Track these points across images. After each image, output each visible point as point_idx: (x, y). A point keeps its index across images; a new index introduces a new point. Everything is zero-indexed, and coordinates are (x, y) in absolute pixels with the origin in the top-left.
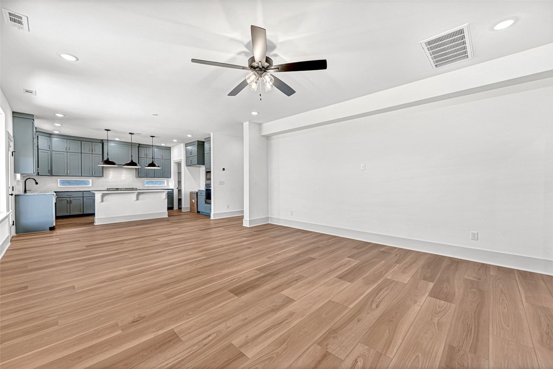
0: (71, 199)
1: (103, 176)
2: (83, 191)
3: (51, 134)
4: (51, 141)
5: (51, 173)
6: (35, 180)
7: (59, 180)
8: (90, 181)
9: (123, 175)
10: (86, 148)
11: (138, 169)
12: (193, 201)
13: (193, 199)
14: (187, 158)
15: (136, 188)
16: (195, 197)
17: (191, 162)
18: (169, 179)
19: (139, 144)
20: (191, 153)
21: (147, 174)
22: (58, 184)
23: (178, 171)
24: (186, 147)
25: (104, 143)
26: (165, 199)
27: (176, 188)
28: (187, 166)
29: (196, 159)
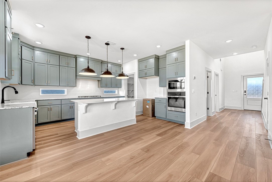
0: (51, 106)
1: (76, 86)
2: (61, 99)
3: (34, 47)
4: (34, 53)
5: (34, 83)
6: (15, 89)
7: (41, 89)
8: (66, 90)
9: (89, 86)
10: (63, 61)
11: (100, 81)
12: (147, 107)
13: (147, 105)
14: (140, 71)
15: (100, 96)
16: (150, 103)
17: (146, 74)
18: (120, 89)
19: (102, 61)
20: (146, 67)
21: (107, 85)
22: (40, 93)
23: (128, 83)
24: (138, 62)
25: (77, 57)
26: (134, 107)
27: (127, 96)
28: (139, 78)
29: (153, 71)
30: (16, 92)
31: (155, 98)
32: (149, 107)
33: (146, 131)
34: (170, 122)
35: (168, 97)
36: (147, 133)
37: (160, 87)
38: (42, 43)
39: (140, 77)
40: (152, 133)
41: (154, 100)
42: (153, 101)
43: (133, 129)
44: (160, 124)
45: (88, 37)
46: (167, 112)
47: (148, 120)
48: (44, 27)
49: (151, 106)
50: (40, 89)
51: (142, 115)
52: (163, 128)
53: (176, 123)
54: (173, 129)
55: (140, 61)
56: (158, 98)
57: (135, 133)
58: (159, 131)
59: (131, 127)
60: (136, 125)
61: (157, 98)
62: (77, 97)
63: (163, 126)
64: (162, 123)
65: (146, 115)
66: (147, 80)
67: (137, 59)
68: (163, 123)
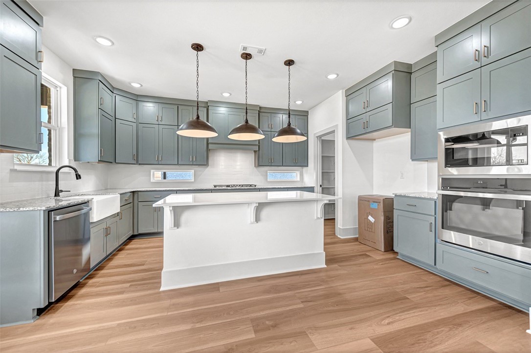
1: (207, 165)
3: (138, 95)
4: (138, 107)
5: (137, 160)
6: (75, 170)
7: (153, 171)
9: (238, 164)
10: (185, 117)
11: (258, 152)
12: (371, 218)
13: (369, 214)
14: (350, 120)
15: (255, 186)
16: (380, 208)
17: (366, 125)
18: (305, 169)
19: (260, 107)
20: (367, 104)
21: (271, 161)
22: (150, 178)
23: (322, 152)
24: (346, 96)
25: (208, 106)
26: (318, 218)
27: (319, 186)
28: (348, 138)
29: (388, 114)
30: (78, 177)
31: (396, 195)
32: (376, 220)
33: (342, 307)
34: (450, 283)
35: (444, 197)
36: (343, 320)
37: (413, 160)
38: (142, 86)
39: (350, 137)
40: (361, 321)
41: (392, 200)
42: (388, 205)
43: (304, 287)
44: (407, 287)
45: (198, 47)
46: (437, 244)
47: (368, 259)
48: (113, 43)
49: (382, 218)
50: (150, 172)
51: (356, 240)
52: (416, 307)
53: (478, 294)
54: (460, 325)
55: (351, 93)
56: (405, 196)
57: (302, 306)
58: (391, 320)
59: (304, 277)
60: (322, 274)
61: (400, 196)
62: (212, 187)
63: (415, 297)
64: (416, 285)
65: (368, 243)
66: (376, 144)
67: (343, 89)
68: (422, 284)
